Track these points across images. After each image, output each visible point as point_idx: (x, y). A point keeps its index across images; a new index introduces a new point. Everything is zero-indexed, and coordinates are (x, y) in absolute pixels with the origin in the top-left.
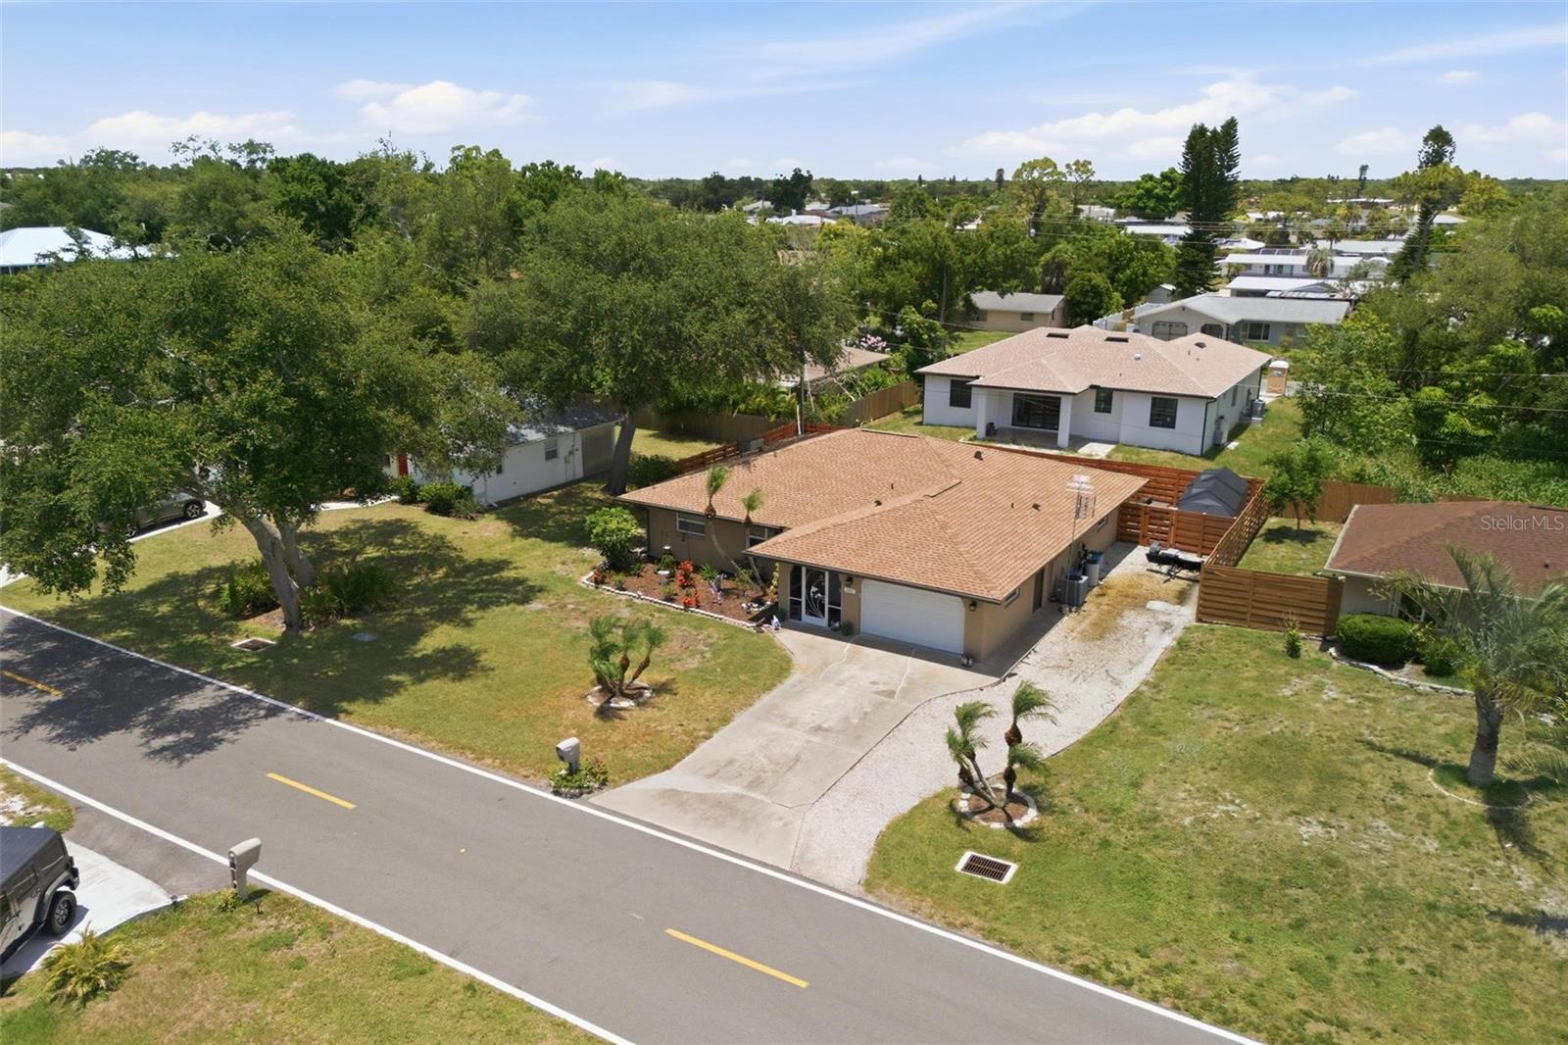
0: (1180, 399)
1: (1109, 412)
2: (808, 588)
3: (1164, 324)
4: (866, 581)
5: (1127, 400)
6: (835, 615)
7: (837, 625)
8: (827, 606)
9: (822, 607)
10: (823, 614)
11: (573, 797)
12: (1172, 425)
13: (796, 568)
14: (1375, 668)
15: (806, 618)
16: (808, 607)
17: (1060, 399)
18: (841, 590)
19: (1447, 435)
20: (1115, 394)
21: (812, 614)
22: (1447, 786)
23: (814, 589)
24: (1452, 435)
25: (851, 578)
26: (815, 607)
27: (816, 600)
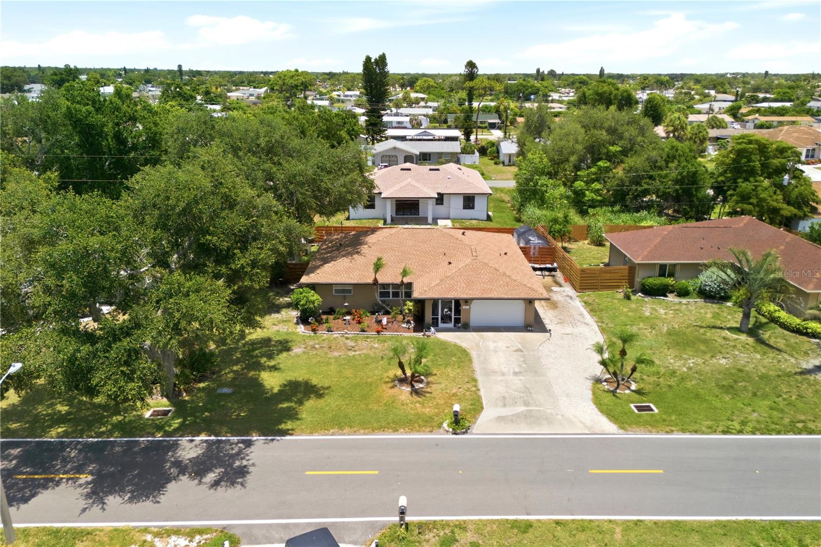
0: (476, 196)
1: (443, 204)
2: (442, 310)
3: (386, 156)
4: (474, 301)
5: (453, 198)
6: (457, 321)
7: (460, 325)
8: (453, 317)
9: (450, 318)
10: (451, 321)
11: (464, 433)
12: (473, 208)
13: (435, 302)
14: (662, 298)
15: (441, 325)
16: (442, 319)
17: (418, 201)
18: (461, 308)
19: (588, 201)
20: (444, 196)
21: (444, 323)
22: (738, 335)
23: (446, 310)
24: (589, 200)
25: (467, 301)
26: (446, 319)
27: (446, 315)
